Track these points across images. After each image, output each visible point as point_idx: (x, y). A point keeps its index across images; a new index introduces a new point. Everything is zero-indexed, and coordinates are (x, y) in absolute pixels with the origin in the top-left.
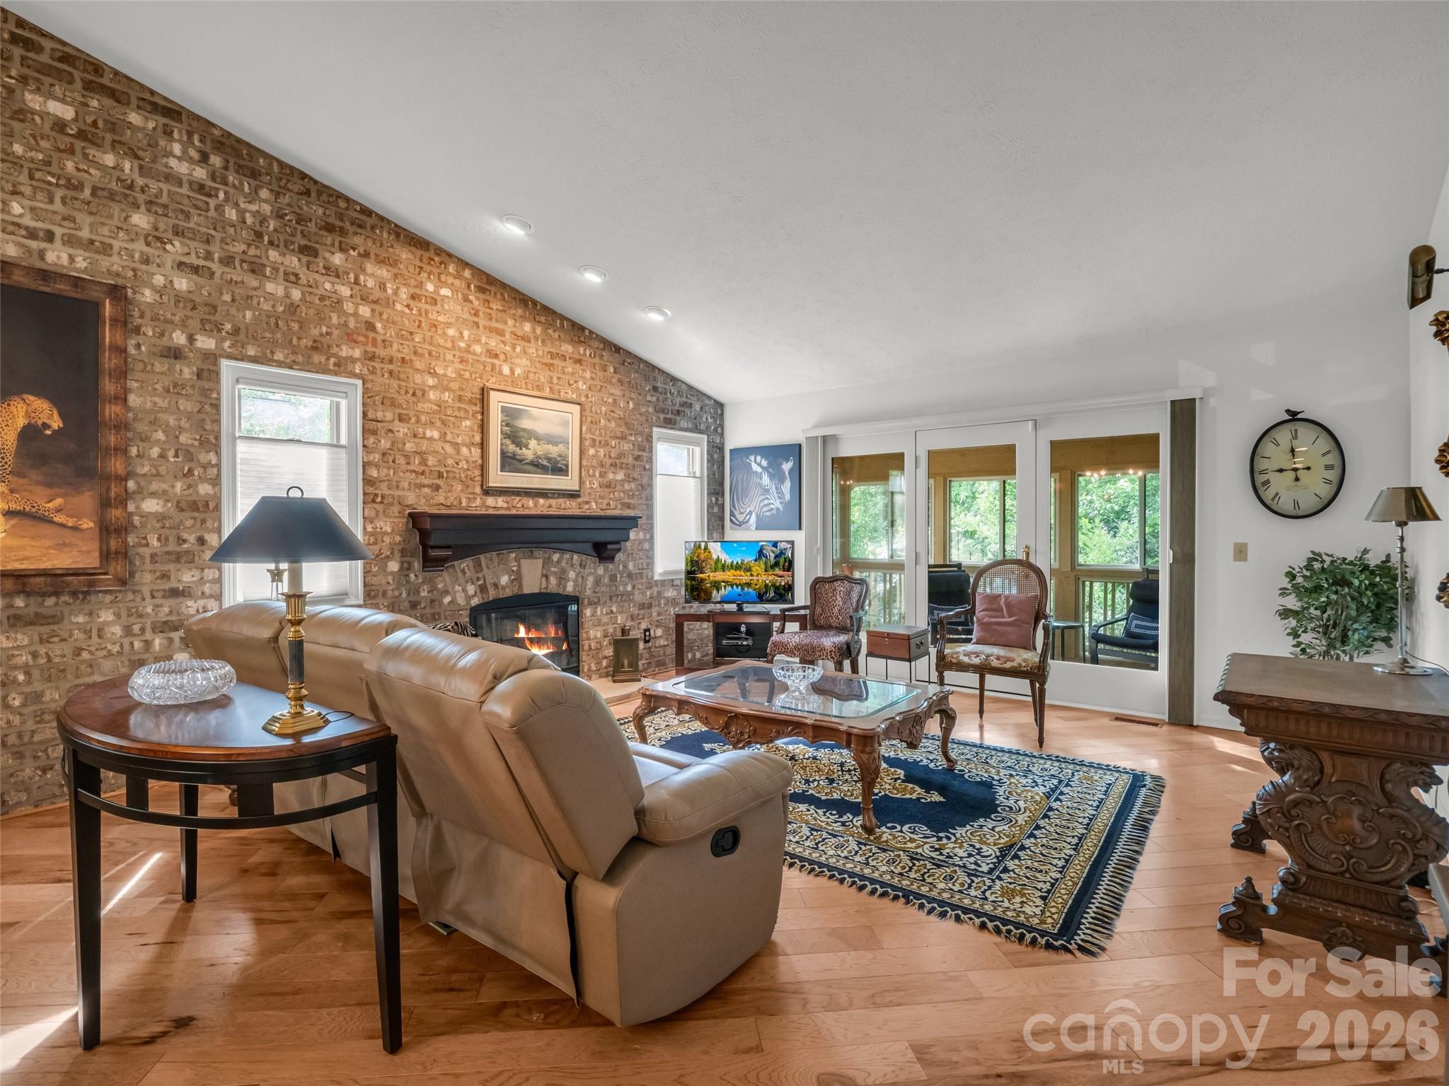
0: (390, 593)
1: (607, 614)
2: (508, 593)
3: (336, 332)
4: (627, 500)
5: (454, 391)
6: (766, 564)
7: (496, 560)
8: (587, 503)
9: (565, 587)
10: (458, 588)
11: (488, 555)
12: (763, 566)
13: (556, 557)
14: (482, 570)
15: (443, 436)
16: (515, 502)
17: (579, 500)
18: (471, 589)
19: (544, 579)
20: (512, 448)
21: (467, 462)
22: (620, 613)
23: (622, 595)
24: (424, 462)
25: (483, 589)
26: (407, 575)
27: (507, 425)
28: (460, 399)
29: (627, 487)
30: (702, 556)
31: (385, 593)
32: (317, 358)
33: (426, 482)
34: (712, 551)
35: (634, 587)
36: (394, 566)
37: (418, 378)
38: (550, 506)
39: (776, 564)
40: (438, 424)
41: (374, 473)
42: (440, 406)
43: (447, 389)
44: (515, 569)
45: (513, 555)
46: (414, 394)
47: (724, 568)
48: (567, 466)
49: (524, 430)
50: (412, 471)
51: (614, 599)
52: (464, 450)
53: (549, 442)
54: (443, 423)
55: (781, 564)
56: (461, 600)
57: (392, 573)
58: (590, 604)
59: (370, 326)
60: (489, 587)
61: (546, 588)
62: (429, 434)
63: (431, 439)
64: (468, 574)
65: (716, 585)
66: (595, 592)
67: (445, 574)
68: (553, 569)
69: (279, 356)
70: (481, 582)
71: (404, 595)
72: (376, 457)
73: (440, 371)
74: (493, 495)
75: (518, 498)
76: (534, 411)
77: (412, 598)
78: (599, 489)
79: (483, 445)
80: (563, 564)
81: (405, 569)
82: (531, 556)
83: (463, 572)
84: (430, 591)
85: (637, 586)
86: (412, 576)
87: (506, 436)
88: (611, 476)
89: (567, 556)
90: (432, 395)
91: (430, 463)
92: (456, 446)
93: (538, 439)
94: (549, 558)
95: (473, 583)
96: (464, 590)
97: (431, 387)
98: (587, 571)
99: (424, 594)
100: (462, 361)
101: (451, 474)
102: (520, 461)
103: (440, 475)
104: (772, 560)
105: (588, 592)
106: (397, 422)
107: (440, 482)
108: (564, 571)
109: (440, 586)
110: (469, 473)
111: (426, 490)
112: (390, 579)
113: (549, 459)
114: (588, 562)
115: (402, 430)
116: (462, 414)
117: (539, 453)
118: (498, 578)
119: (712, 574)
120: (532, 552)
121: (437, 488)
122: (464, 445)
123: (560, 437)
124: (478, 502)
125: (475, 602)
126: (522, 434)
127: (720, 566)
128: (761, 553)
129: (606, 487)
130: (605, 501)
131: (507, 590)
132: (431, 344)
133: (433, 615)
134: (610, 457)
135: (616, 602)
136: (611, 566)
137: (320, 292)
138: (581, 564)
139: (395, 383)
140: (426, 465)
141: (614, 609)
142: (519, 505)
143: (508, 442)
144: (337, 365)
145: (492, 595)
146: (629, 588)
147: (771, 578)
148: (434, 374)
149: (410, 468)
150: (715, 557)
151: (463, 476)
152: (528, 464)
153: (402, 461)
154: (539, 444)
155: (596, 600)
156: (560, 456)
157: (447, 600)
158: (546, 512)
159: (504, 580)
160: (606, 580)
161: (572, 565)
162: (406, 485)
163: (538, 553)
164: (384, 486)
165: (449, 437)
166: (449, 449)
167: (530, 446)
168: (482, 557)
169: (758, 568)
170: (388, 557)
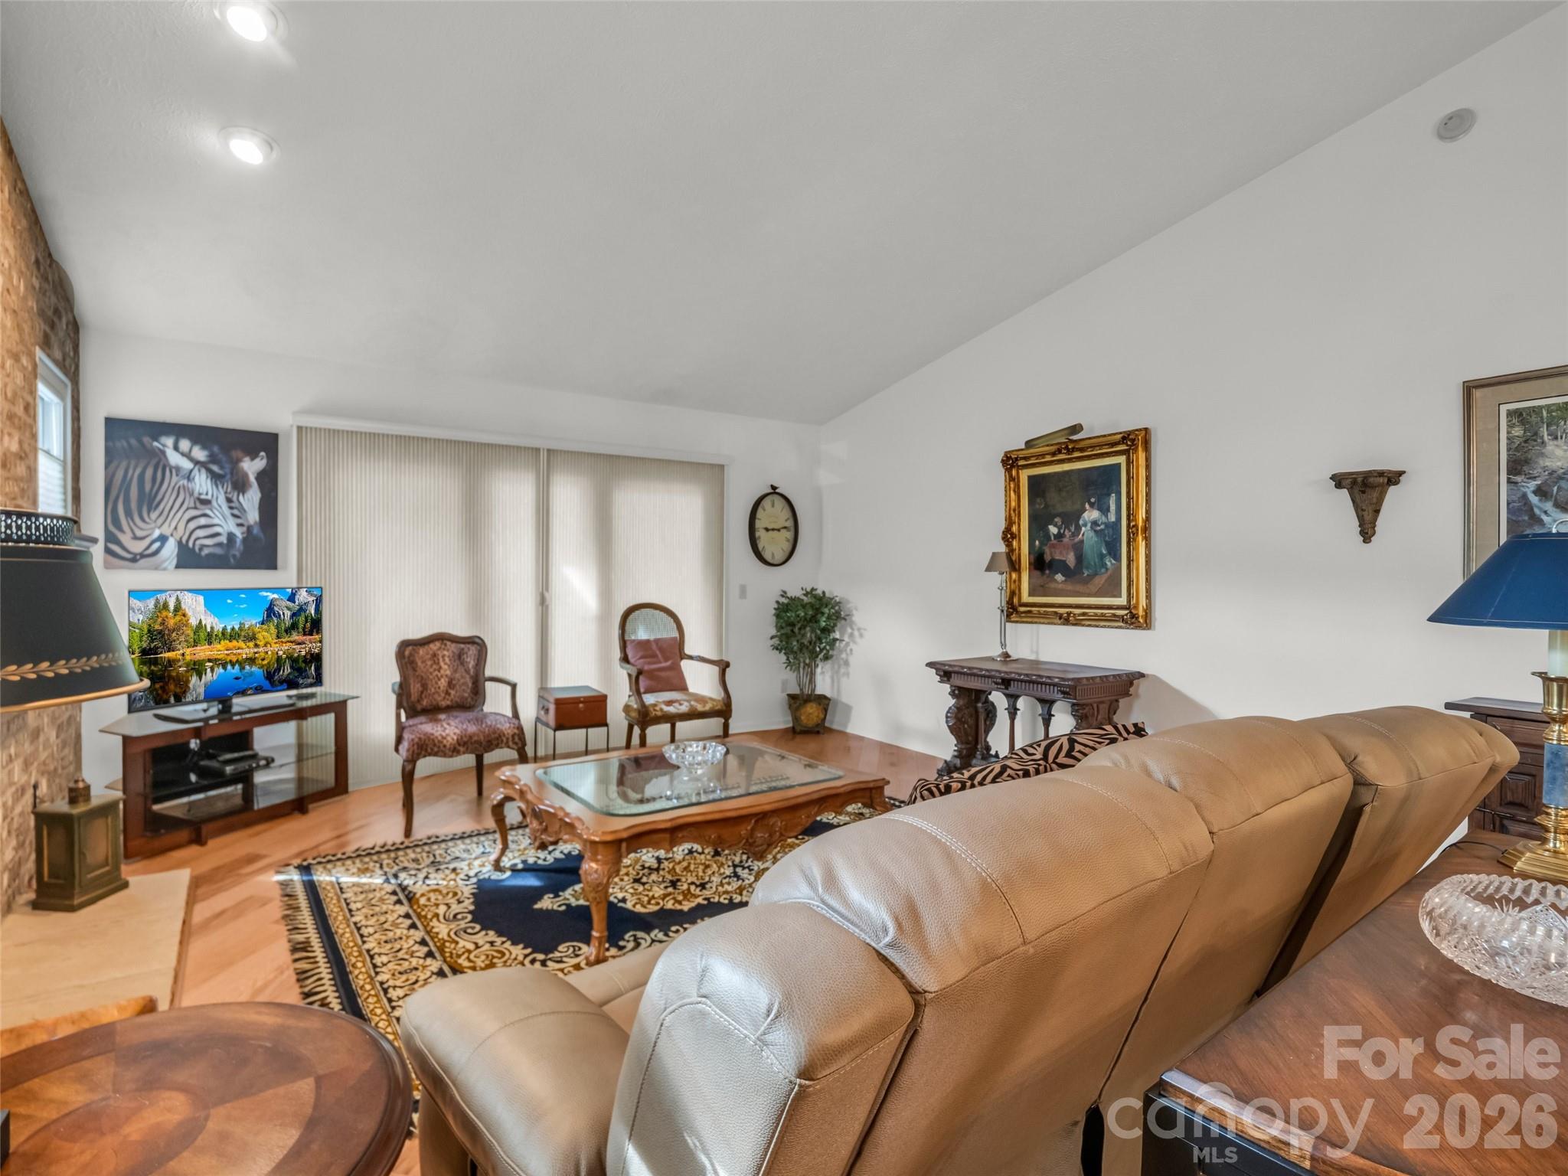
6: (277, 627)
12: (273, 630)
30: (171, 623)
34: (189, 613)
39: (294, 626)
47: (210, 638)
55: (301, 626)
65: (197, 668)
104: (288, 622)
119: (188, 651)
127: (203, 635)
128: (270, 611)
147: (285, 647)
150: (194, 622)
169: (267, 634)
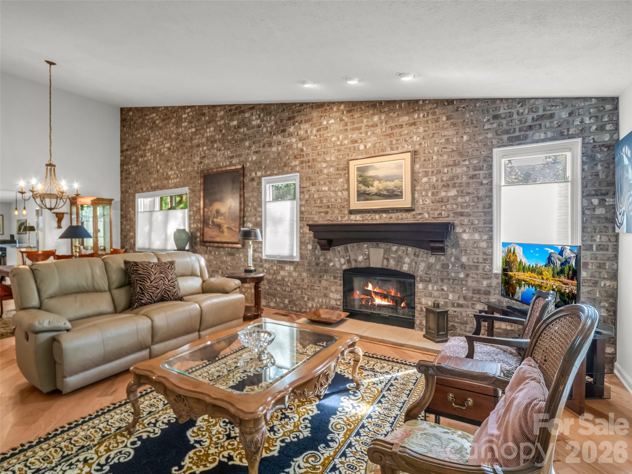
0: (308, 258)
1: (438, 290)
2: (362, 265)
3: (291, 157)
4: (459, 210)
5: (334, 166)
6: (553, 270)
7: (356, 247)
8: (420, 214)
9: (401, 267)
10: (336, 259)
11: (352, 244)
12: (551, 272)
13: (394, 248)
14: (348, 252)
15: (329, 189)
16: (367, 217)
17: (413, 213)
18: (343, 261)
19: (385, 261)
20: (363, 188)
21: (341, 199)
22: (451, 292)
23: (454, 280)
24: (321, 202)
25: (349, 261)
26: (315, 251)
27: (360, 176)
28: (338, 169)
29: (460, 200)
30: (512, 258)
31: (306, 258)
32: (286, 169)
33: (322, 210)
34: (517, 255)
35: (467, 275)
36: (310, 247)
37: (319, 165)
38: (391, 218)
39: (562, 272)
40: (328, 183)
41: (303, 209)
42: (328, 175)
43: (331, 166)
44: (367, 253)
45: (366, 246)
46: (318, 173)
47: (524, 269)
48: (402, 192)
49: (370, 177)
50: (317, 206)
51: (445, 281)
52: (340, 193)
53: (387, 180)
54: (330, 182)
55: (566, 272)
56: (338, 265)
57: (309, 250)
58: (421, 281)
59: (302, 150)
60: (352, 261)
61: (387, 266)
62: (323, 189)
63: (325, 191)
64: (341, 253)
65: (519, 282)
66: (426, 273)
67: (330, 252)
68: (392, 255)
69: (275, 172)
70: (348, 258)
71: (314, 259)
72: (303, 202)
73: (328, 159)
74: (354, 214)
75: (369, 215)
76: (376, 165)
77: (316, 261)
78: (431, 204)
79: (348, 189)
80: (400, 253)
81: (314, 248)
82: (377, 247)
83: (339, 252)
84: (324, 259)
85: (471, 275)
86: (317, 252)
87: (359, 182)
88: (443, 194)
89: (403, 248)
90: (325, 171)
91: (324, 202)
92: (335, 192)
93: (379, 179)
94: (390, 249)
95: (344, 258)
96: (339, 261)
97: (325, 168)
98: (420, 259)
99: (321, 260)
100: (339, 150)
101: (333, 206)
102: (368, 194)
103: (328, 207)
104: (559, 268)
105: (420, 273)
106: (311, 187)
107: (328, 210)
108: (400, 257)
109: (328, 257)
110: (342, 204)
111: (322, 214)
112: (308, 252)
113: (388, 190)
114: (421, 253)
115: (313, 189)
116: (339, 176)
117: (381, 188)
118: (357, 257)
119: (517, 273)
120: (377, 244)
121: (327, 213)
122: (339, 191)
123: (395, 176)
124: (346, 218)
125: (345, 267)
126: (369, 179)
127: (522, 267)
128: (550, 260)
129: (439, 202)
130: (437, 213)
131: (362, 264)
132: (324, 148)
133: (325, 270)
134: (442, 181)
135: (448, 283)
136: (442, 258)
137: (287, 144)
138: (415, 254)
139: (310, 170)
140: (322, 203)
141: (445, 288)
142: (369, 218)
143: (361, 185)
144: (291, 169)
145: (354, 265)
146: (462, 275)
147: (557, 284)
148: (326, 161)
149: (316, 205)
150: (519, 260)
151: (339, 206)
152: (373, 195)
153: (313, 202)
154: (380, 183)
155: (427, 279)
156: (396, 187)
157: (331, 264)
158: (387, 221)
159: (360, 258)
160: (438, 267)
161: (407, 254)
162: (314, 212)
163: (382, 245)
164: (306, 214)
165: (332, 188)
166: (332, 194)
167: (375, 185)
168: (349, 246)
169: (548, 273)
170: (308, 243)
